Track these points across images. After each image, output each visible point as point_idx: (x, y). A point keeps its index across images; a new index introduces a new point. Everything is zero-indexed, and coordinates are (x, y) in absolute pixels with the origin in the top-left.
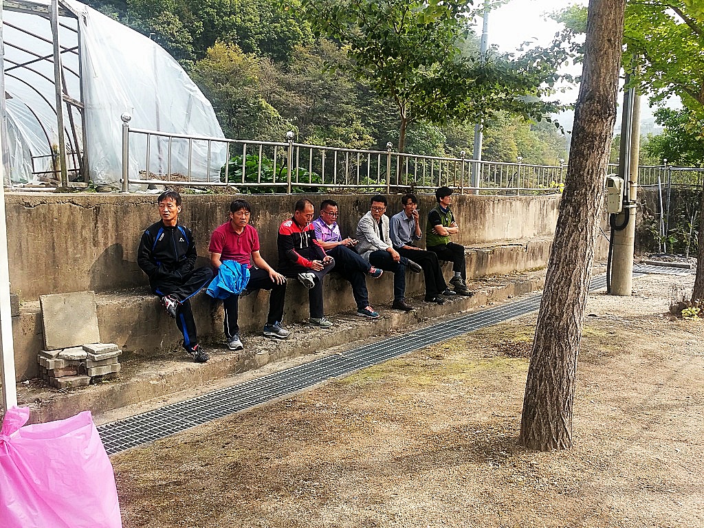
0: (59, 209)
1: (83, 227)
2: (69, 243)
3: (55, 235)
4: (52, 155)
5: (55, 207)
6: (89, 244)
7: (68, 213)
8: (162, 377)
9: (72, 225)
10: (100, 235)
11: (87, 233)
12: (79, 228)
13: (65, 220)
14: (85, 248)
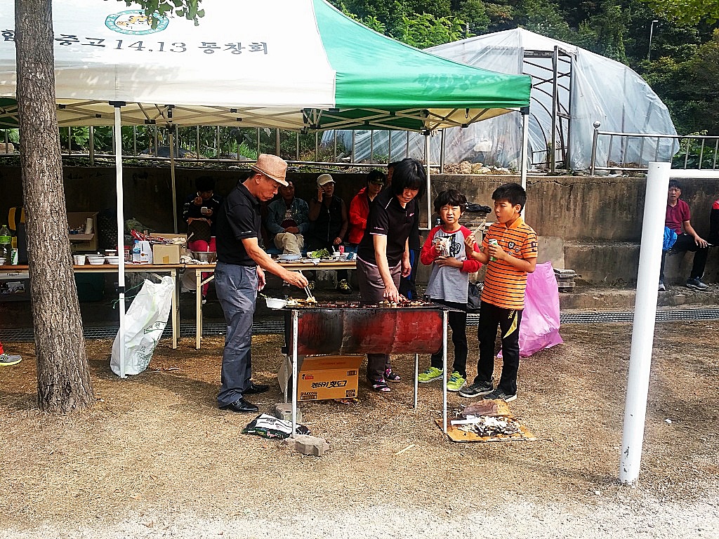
0: (548, 185)
1: (561, 198)
2: (552, 207)
3: (544, 202)
4: (547, 150)
5: (545, 185)
6: (564, 209)
7: (553, 188)
8: (602, 296)
9: (554, 196)
10: (572, 203)
11: (563, 202)
12: (559, 199)
13: (550, 194)
14: (561, 212)
